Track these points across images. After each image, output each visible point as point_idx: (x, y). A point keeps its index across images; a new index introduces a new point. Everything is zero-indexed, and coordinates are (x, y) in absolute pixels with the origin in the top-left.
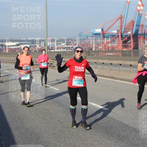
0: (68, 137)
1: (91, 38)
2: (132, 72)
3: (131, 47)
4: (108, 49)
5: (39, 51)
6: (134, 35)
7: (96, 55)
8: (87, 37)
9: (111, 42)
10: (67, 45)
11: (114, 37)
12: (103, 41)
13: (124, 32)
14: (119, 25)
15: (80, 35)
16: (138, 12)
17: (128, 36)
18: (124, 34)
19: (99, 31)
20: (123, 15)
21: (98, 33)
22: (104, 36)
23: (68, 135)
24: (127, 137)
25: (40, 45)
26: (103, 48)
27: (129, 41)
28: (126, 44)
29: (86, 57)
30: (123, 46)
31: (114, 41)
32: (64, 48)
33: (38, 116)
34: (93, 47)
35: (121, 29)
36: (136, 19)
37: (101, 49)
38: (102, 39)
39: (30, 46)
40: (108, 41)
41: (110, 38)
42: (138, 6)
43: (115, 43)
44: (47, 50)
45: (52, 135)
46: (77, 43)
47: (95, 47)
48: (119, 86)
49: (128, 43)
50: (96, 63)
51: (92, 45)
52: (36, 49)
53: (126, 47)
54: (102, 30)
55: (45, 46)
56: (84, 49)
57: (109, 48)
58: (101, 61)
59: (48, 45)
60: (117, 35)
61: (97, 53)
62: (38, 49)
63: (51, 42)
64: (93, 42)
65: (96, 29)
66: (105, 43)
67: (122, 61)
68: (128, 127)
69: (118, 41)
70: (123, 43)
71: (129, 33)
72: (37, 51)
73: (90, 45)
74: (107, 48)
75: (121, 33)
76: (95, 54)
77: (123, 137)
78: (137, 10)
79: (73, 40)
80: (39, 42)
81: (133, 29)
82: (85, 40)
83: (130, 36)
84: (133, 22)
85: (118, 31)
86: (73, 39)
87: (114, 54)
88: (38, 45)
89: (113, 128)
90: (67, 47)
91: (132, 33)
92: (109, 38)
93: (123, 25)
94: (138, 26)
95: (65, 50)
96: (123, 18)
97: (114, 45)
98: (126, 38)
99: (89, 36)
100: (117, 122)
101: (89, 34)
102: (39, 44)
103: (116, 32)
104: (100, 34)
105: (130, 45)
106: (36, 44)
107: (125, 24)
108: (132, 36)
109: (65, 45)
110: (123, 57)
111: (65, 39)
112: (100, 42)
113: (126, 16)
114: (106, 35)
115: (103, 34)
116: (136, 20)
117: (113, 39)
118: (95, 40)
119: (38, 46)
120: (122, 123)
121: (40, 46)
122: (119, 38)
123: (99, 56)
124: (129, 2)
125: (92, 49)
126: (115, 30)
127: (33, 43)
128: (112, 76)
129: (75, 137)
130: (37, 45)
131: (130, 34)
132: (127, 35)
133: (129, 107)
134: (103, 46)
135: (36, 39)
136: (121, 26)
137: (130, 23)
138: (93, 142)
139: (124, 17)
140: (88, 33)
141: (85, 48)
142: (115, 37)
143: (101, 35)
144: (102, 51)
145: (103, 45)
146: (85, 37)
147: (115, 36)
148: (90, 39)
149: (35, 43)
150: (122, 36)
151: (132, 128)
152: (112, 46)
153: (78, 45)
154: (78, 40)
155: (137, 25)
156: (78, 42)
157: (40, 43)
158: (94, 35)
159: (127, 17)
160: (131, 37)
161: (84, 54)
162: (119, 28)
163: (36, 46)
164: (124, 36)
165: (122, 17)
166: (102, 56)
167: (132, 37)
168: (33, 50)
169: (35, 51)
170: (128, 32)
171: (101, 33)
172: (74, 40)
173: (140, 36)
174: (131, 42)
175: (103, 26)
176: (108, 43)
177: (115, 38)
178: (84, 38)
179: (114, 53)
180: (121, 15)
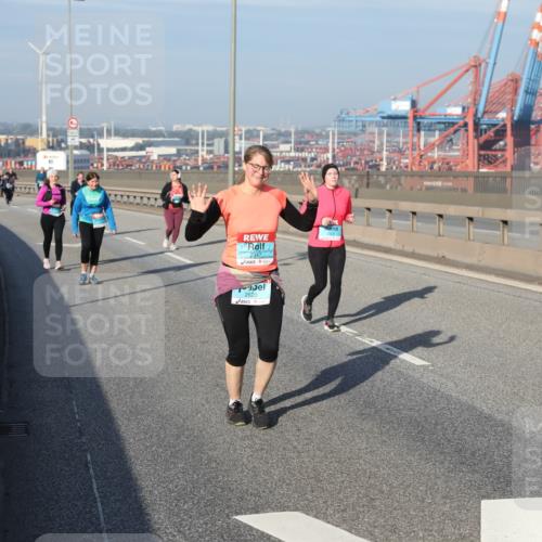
0: (295, 447)
1: (376, 130)
2: (508, 245)
3: (505, 162)
4: (432, 168)
5: (205, 169)
6: (517, 122)
7: (391, 188)
8: (364, 126)
9: (441, 145)
10: (297, 150)
11: (452, 130)
12: (415, 140)
13: (485, 112)
14: (470, 88)
15: (340, 120)
16: (532, 48)
17: (497, 128)
18: (486, 120)
19: (403, 107)
20: (483, 56)
21: (400, 114)
22: (419, 124)
23: (297, 440)
24: (485, 454)
25: (210, 148)
26: (413, 164)
27: (502, 143)
28: (489, 153)
29: (357, 190)
30: (479, 160)
31: (451, 140)
32: (288, 162)
33: (201, 378)
34: (381, 160)
35: (475, 102)
36: (527, 69)
37: (407, 167)
38: (410, 133)
39: (178, 151)
40: (432, 140)
41: (437, 133)
42: (533, 28)
43: (455, 147)
44: (234, 166)
45: (243, 439)
46: (330, 145)
47: (387, 158)
48: (465, 287)
49: (495, 150)
50: (390, 211)
51: (380, 151)
52: (197, 160)
53: (490, 163)
54: (414, 104)
55: (226, 151)
56: (352, 165)
57: (434, 162)
58: (407, 206)
59: (237, 149)
60: (461, 122)
61: (394, 179)
62: (204, 161)
63: (247, 139)
64: (382, 144)
65: (395, 99)
66: (422, 147)
67: (477, 208)
68: (492, 423)
69: (465, 142)
70: (482, 147)
71: (502, 115)
72: (201, 168)
73: (373, 152)
74: (426, 163)
75: (475, 115)
76: (386, 183)
77: (473, 454)
78: (531, 40)
79: (317, 135)
80: (208, 139)
81: (513, 102)
82: (355, 134)
83: (505, 125)
84: (516, 81)
85: (464, 109)
86: (318, 131)
87: (450, 184)
88: (205, 148)
89: (442, 424)
90: (298, 159)
91: (512, 118)
92: (434, 130)
93: (481, 91)
94: (531, 93)
95: (291, 167)
96: (483, 65)
97: (452, 154)
98: (491, 133)
99: (371, 123)
100: (456, 404)
101: (371, 116)
102: (208, 145)
103: (458, 111)
104: (404, 118)
105: (503, 156)
106: (197, 144)
107: (490, 85)
108: (512, 125)
109: (290, 152)
110: (479, 195)
111: (293, 130)
112: (405, 143)
113: (491, 61)
114: (426, 121)
115: (415, 117)
116: (526, 73)
117: (447, 136)
118: (388, 135)
119: (203, 153)
120: (471, 408)
121: (210, 152)
122: (467, 130)
123: (399, 187)
124: (505, 14)
125: (377, 167)
126: (456, 106)
127: (188, 143)
128: (441, 255)
129: (319, 449)
130: (200, 148)
131: (503, 120)
132: (494, 121)
133: (496, 358)
134: (414, 158)
135: (199, 129)
136: (476, 94)
137: (506, 84)
138: (378, 467)
139: (487, 63)
140: (367, 114)
141: (356, 163)
142: (456, 127)
143: (410, 121)
144: (413, 174)
145: (416, 153)
146: (357, 127)
147: (454, 124)
148: (373, 133)
149: (194, 142)
150: (477, 125)
151: (503, 425)
152: (443, 159)
153: (334, 150)
154: (333, 134)
155: (527, 92)
156: (333, 143)
157: (210, 142)
158: (385, 121)
159: (495, 64)
160: (506, 131)
161: (353, 182)
162: (469, 100)
163: (197, 152)
164: (484, 127)
165: (480, 65)
166: (412, 189)
167: (512, 130)
168: (187, 165)
169: (192, 168)
170: (497, 112)
171: (410, 115)
172: (319, 136)
173: (539, 127)
174: (506, 145)
175: (418, 92)
176: (430, 147)
177: (455, 132)
178: (353, 129)
179: (450, 181)
180: (475, 57)
